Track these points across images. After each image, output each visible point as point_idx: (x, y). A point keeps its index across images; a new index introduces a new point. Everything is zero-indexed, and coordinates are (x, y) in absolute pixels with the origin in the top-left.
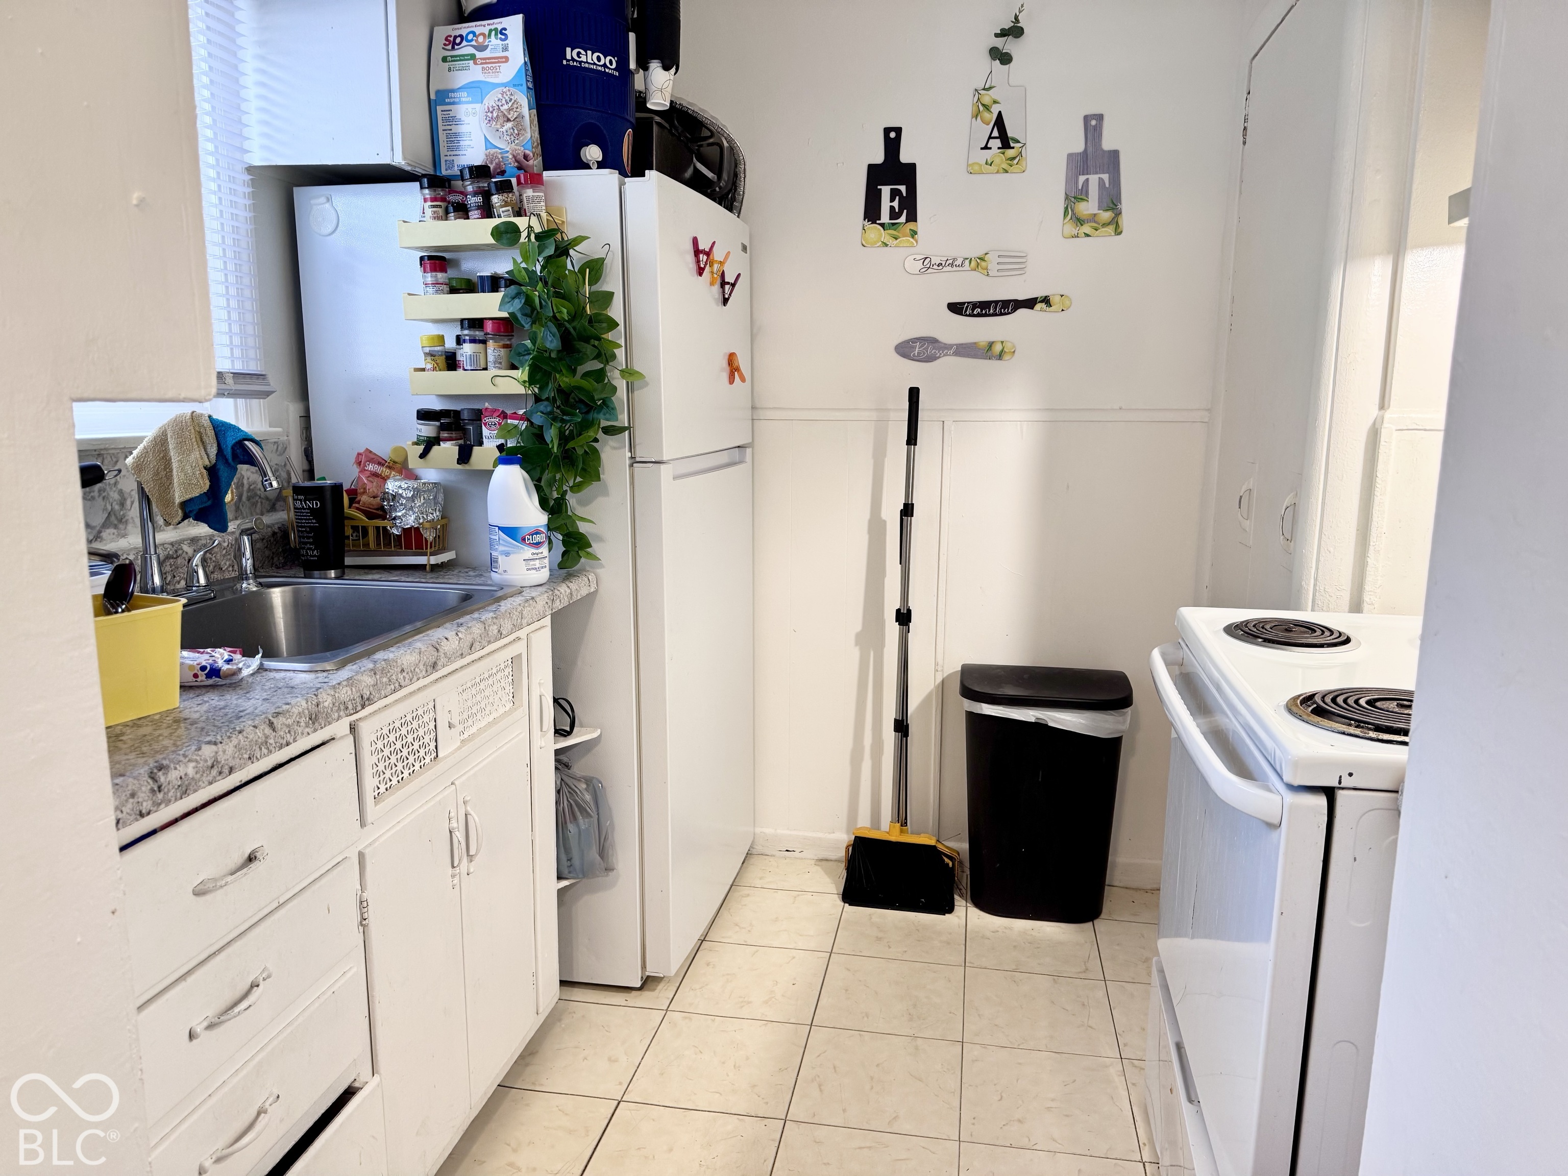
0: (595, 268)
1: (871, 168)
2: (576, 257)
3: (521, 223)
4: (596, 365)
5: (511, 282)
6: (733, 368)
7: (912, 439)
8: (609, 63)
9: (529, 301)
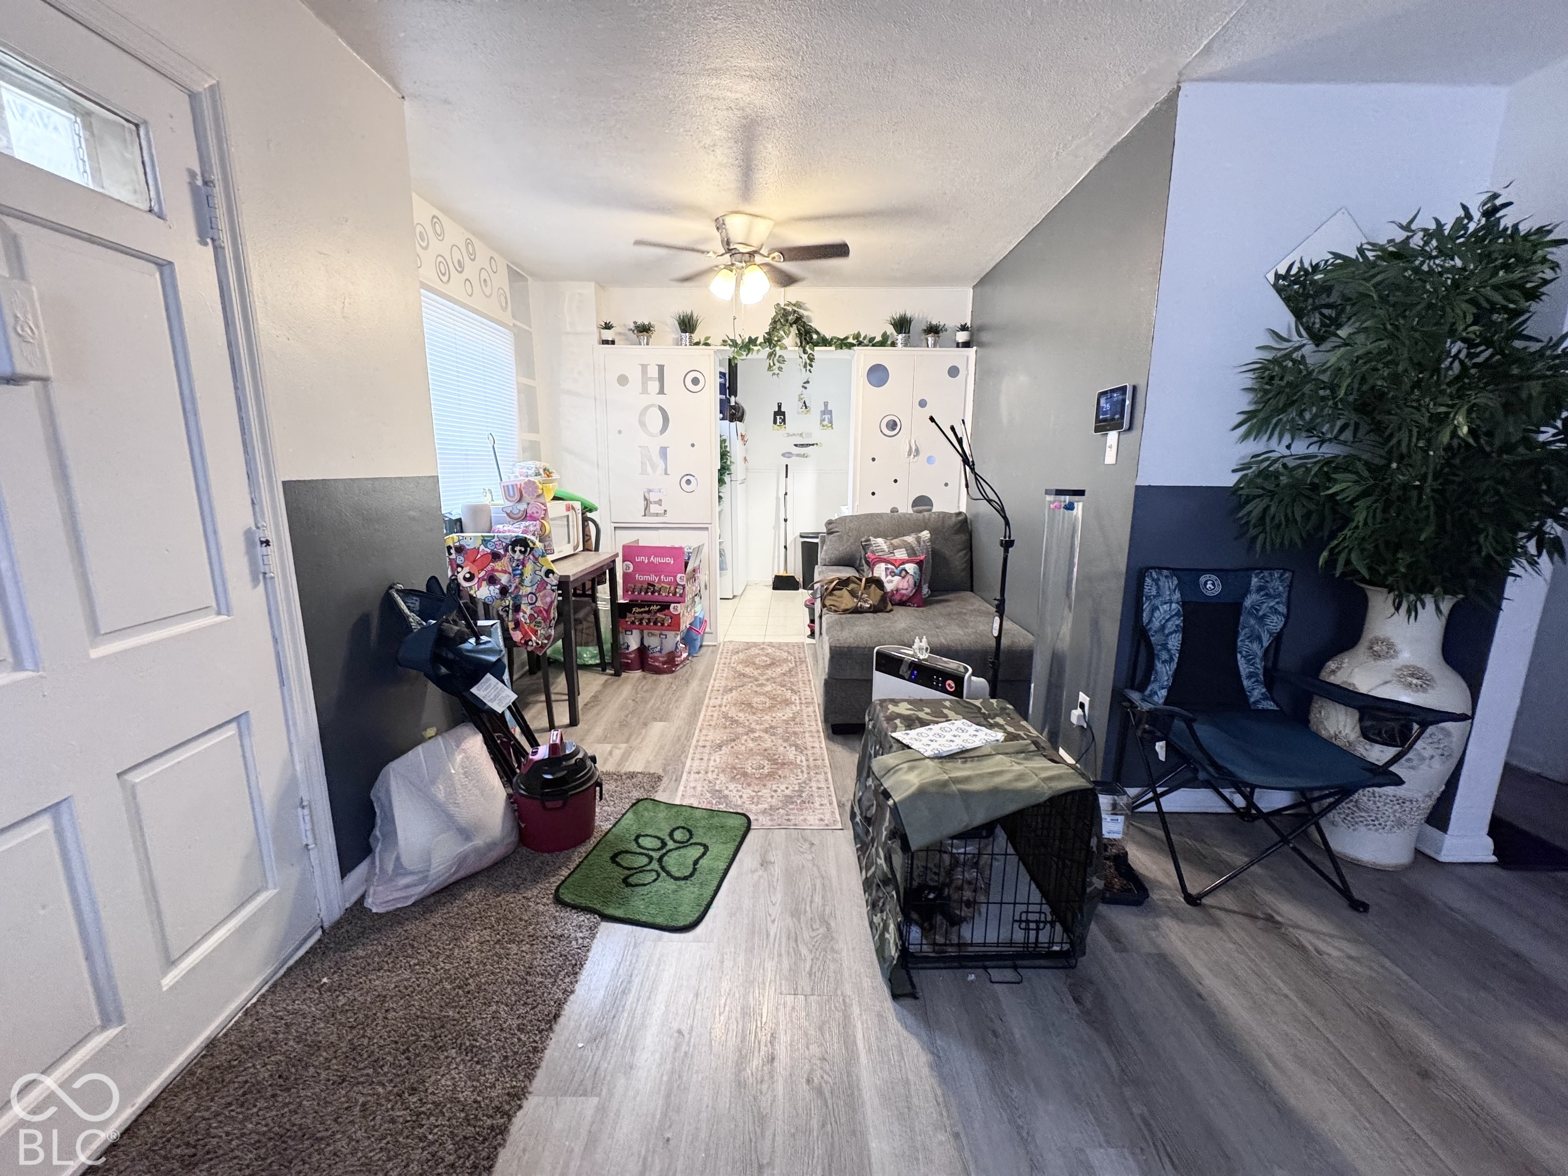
0: (729, 441)
1: (775, 412)
2: (727, 439)
4: (725, 460)
6: (745, 460)
7: (787, 477)
8: (723, 397)
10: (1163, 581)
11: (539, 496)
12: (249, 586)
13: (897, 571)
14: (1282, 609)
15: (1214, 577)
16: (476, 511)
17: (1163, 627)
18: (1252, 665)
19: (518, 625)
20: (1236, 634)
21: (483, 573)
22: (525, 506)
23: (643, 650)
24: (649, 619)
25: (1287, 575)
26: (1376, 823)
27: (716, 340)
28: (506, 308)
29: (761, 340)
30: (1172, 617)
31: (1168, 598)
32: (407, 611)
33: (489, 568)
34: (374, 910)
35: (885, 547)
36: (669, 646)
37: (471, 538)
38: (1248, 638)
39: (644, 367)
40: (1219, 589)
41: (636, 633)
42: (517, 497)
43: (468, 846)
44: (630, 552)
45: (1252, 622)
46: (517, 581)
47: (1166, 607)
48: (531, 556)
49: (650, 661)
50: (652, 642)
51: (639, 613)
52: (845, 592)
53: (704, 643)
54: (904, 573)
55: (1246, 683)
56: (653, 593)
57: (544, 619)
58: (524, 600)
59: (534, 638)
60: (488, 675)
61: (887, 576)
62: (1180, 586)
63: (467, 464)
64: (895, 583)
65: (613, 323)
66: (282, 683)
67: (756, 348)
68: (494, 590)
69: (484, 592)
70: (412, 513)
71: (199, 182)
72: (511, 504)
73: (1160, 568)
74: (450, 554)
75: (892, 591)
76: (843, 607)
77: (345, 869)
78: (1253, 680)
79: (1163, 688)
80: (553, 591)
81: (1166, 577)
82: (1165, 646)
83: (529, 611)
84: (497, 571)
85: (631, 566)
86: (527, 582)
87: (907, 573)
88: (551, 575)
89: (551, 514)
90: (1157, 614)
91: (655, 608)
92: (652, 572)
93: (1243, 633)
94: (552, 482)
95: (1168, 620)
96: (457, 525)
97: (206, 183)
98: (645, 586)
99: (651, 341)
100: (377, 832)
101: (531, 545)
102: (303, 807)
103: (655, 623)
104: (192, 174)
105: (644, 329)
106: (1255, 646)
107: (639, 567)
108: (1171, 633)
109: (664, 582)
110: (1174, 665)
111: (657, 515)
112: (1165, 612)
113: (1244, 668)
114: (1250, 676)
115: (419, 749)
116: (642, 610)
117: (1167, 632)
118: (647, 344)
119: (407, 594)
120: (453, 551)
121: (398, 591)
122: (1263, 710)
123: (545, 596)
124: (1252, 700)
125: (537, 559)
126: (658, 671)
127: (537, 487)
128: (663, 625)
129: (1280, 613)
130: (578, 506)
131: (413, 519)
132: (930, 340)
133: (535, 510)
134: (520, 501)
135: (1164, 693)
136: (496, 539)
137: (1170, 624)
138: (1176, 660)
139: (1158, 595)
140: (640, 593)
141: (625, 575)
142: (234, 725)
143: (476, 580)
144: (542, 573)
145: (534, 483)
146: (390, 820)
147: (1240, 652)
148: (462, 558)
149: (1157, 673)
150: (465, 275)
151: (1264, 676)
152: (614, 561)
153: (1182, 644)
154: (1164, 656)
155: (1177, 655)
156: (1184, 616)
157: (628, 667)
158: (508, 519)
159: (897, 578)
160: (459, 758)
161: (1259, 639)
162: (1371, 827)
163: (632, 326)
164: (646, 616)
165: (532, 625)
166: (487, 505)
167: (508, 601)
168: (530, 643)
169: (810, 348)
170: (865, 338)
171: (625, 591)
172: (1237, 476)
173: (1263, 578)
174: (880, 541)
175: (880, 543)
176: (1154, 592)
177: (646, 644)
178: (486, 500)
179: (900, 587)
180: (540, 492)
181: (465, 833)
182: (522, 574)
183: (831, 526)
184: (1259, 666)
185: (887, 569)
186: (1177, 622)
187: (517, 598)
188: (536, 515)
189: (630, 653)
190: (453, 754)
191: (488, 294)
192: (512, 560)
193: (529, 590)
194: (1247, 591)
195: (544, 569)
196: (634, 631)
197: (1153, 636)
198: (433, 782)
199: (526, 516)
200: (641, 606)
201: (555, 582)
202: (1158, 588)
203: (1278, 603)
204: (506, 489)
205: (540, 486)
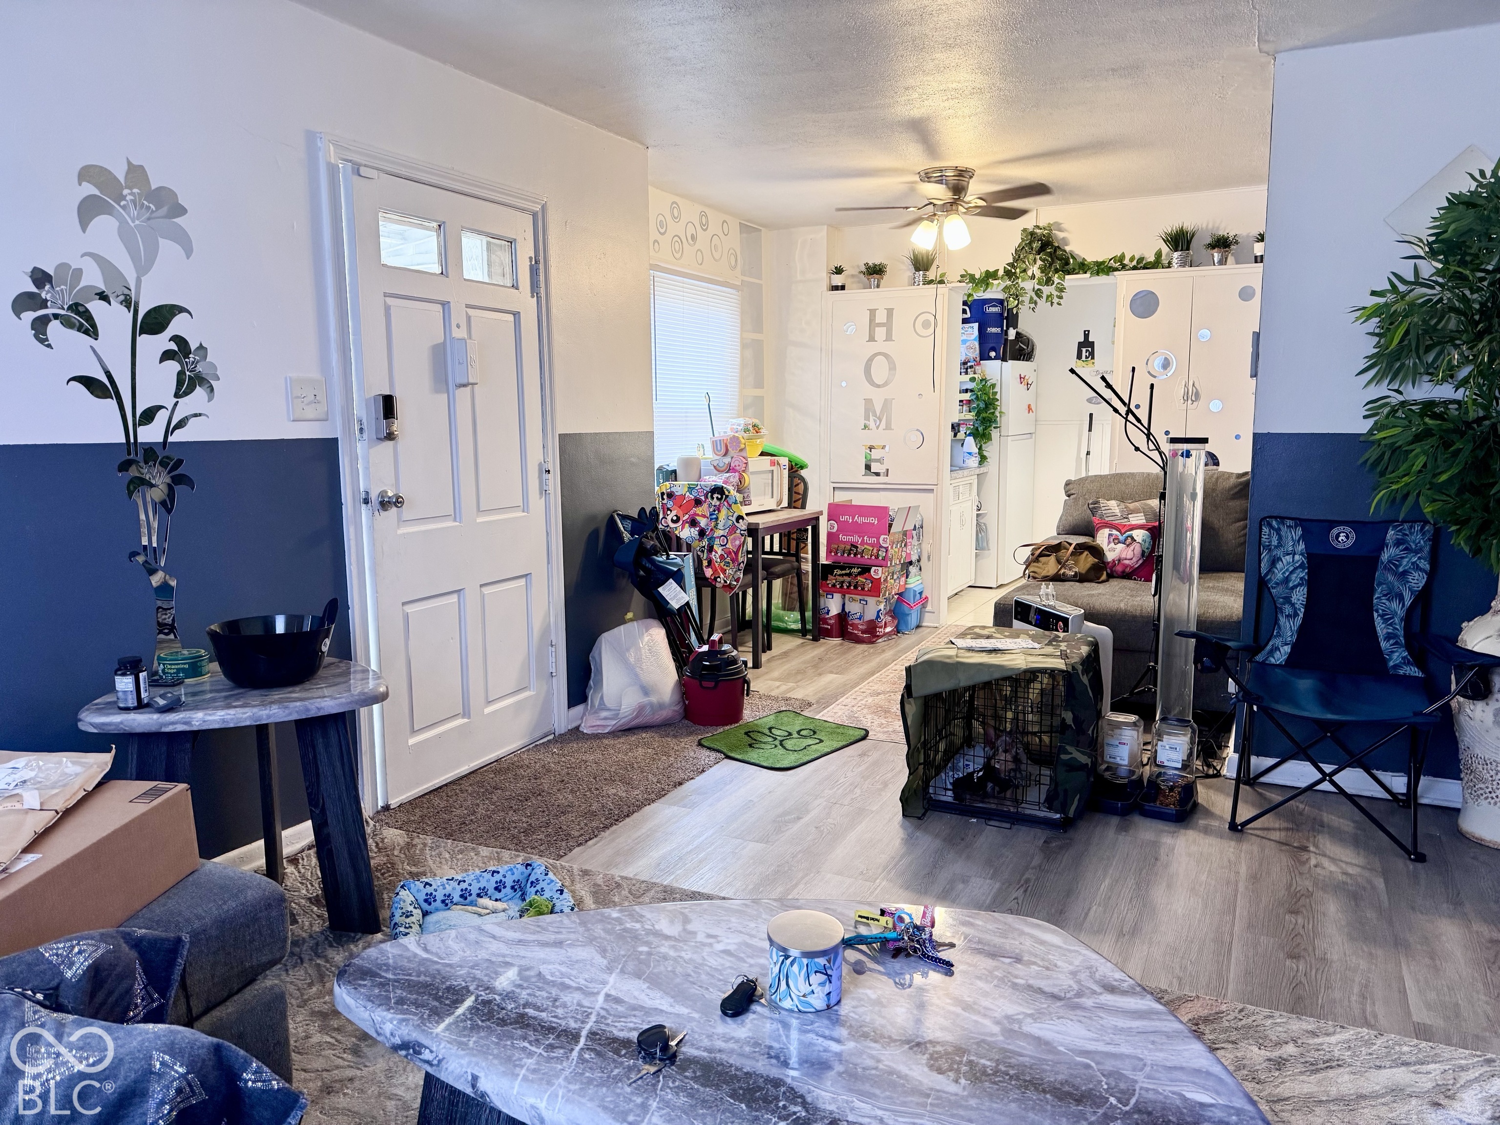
0: (993, 386)
1: (1079, 343)
2: (989, 383)
3: (976, 376)
4: (992, 411)
5: (972, 391)
6: (1030, 409)
7: (1090, 430)
8: (998, 330)
9: (977, 397)
10: (1284, 530)
11: (741, 450)
12: (538, 496)
13: (1121, 538)
14: (1425, 565)
15: (1348, 529)
16: (688, 463)
17: (1287, 580)
18: (1391, 624)
19: (710, 563)
20: (1372, 591)
21: (687, 516)
22: (730, 460)
23: (843, 616)
24: (850, 583)
25: (1427, 528)
26: (1494, 795)
27: (953, 275)
28: (735, 267)
29: (1001, 273)
30: (1295, 569)
31: (1291, 549)
32: (622, 529)
33: (692, 512)
34: (585, 731)
35: (1117, 511)
36: (870, 615)
37: (680, 487)
38: (1385, 595)
39: (873, 312)
40: (1350, 542)
41: (837, 597)
42: (723, 451)
43: (645, 700)
44: (835, 511)
45: (1390, 578)
46: (713, 524)
47: (1289, 558)
48: (726, 503)
49: (850, 629)
50: (853, 608)
51: (840, 575)
52: (1052, 559)
53: (924, 624)
54: (1129, 540)
55: (1383, 644)
56: (855, 555)
57: (733, 560)
58: (717, 542)
59: (722, 576)
60: (671, 580)
61: (1109, 543)
62: (1303, 537)
63: (686, 421)
64: (1117, 551)
65: (845, 268)
66: (548, 563)
67: (996, 282)
68: (695, 532)
69: (686, 533)
70: (633, 459)
71: (533, 263)
72: (718, 457)
73: (1282, 519)
74: (663, 499)
75: (1114, 561)
76: (1044, 573)
77: (570, 705)
78: (1392, 642)
79: (1287, 644)
80: (742, 535)
81: (1289, 527)
82: (1288, 600)
83: (720, 552)
84: (698, 515)
85: (836, 526)
86: (720, 526)
87: (1133, 540)
88: (741, 521)
89: (751, 468)
90: (1279, 565)
91: (855, 571)
92: (856, 533)
93: (1379, 590)
94: (761, 437)
95: (1291, 573)
96: (672, 475)
97: (536, 262)
98: (848, 547)
99: (882, 282)
100: (591, 682)
101: (727, 493)
102: (552, 646)
103: (856, 587)
104: (531, 258)
105: (875, 271)
106: (1395, 605)
107: (844, 528)
108: (1295, 587)
109: (867, 544)
110: (1299, 621)
111: (877, 474)
112: (1288, 563)
113: (1381, 628)
114: (1388, 637)
115: (622, 627)
116: (844, 572)
117: (1291, 585)
118: (878, 286)
119: (624, 517)
120: (665, 497)
121: (618, 515)
122: (1405, 676)
123: (735, 539)
124: (1391, 664)
125: (730, 506)
126: (858, 641)
127: (740, 442)
128: (863, 589)
129: (1421, 570)
130: (784, 461)
131: (632, 464)
132: (1217, 256)
133: (737, 463)
134: (726, 454)
135: (1287, 649)
136: (699, 487)
137: (1293, 577)
138: (1301, 615)
139: (1280, 545)
140: (842, 555)
141: (830, 535)
142: (524, 580)
143: (681, 522)
144: (734, 519)
145: (738, 438)
146: (600, 672)
147: (1377, 611)
148: (671, 503)
149: (1279, 628)
150: (698, 245)
151: (1405, 637)
152: (817, 519)
153: (1307, 598)
154: (1288, 609)
155: (1303, 610)
156: (1308, 568)
157: (828, 634)
158: (716, 472)
159: (1121, 546)
160: (646, 638)
161: (1401, 598)
162: (1490, 799)
163: (863, 269)
164: (847, 579)
165: (722, 564)
166: (697, 459)
167: (705, 543)
168: (718, 579)
169: (1059, 278)
170: (1132, 259)
171: (829, 551)
172: (1370, 422)
173: (1400, 531)
174: (1113, 503)
175: (1113, 507)
176: (1275, 542)
177: (847, 610)
178: (698, 454)
179: (1123, 556)
180: (743, 446)
181: (646, 691)
182: (717, 519)
183: (1068, 487)
184: (1398, 627)
185: (1110, 535)
186: (1302, 575)
187: (711, 539)
188: (737, 468)
189: (830, 619)
190: (643, 634)
191: (717, 257)
192: (710, 505)
193: (721, 533)
194: (1382, 545)
195: (736, 515)
196: (835, 595)
197: (1274, 588)
198: (628, 650)
199: (730, 469)
200: (842, 568)
201: (744, 527)
202: (1280, 538)
203: (1419, 558)
204: (715, 444)
205: (743, 441)
